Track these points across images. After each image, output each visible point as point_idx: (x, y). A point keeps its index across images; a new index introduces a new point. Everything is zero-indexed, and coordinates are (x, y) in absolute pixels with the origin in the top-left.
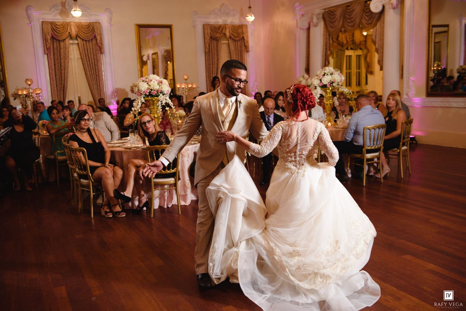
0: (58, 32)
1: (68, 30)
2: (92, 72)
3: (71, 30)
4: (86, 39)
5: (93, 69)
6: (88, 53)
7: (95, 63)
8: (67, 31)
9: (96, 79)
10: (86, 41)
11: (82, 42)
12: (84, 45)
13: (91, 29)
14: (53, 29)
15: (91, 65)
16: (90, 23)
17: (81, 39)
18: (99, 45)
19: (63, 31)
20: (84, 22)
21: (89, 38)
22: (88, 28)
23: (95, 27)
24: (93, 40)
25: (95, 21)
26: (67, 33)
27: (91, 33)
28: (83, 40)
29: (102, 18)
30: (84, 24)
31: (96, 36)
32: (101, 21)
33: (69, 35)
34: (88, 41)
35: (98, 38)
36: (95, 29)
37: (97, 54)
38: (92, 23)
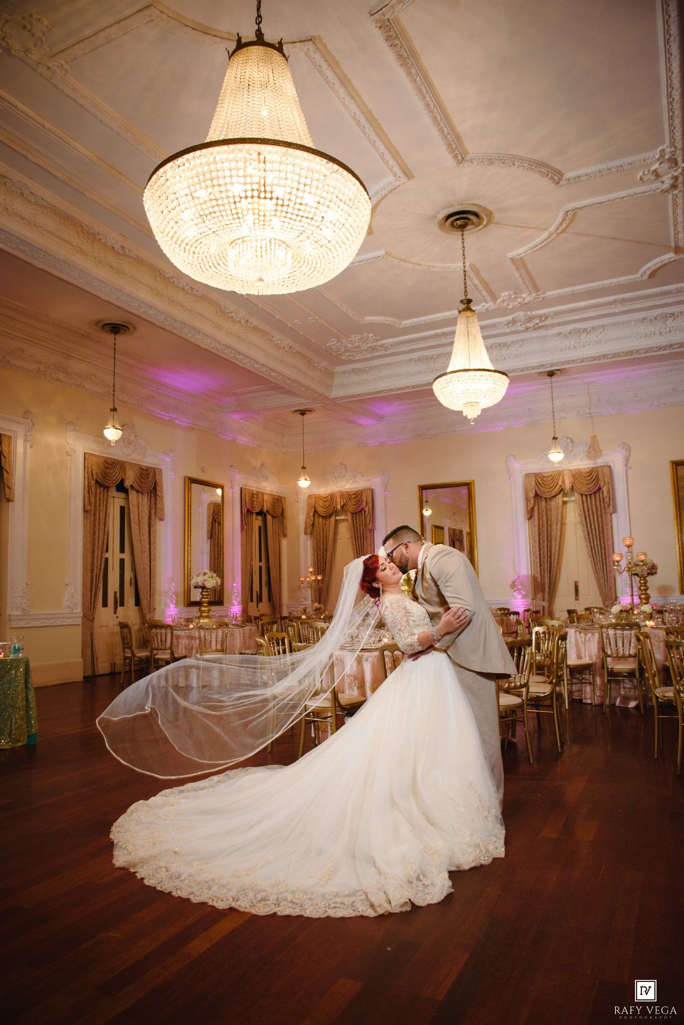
0: (545, 486)
1: (560, 483)
3: (563, 482)
4: (586, 493)
5: (597, 538)
6: (589, 514)
7: (599, 530)
8: (557, 484)
9: (601, 553)
10: (586, 496)
11: (580, 498)
12: (583, 502)
13: (594, 478)
14: (537, 484)
15: (594, 533)
16: (593, 468)
17: (579, 493)
18: (607, 500)
19: (552, 485)
20: (584, 469)
21: (590, 491)
22: (590, 476)
23: (600, 473)
24: (597, 494)
25: (602, 464)
26: (558, 486)
27: (594, 483)
28: (582, 495)
29: (614, 459)
30: (584, 471)
31: (601, 486)
32: (611, 464)
33: (562, 490)
34: (590, 495)
35: (605, 489)
36: (601, 477)
37: (603, 515)
38: (597, 467)
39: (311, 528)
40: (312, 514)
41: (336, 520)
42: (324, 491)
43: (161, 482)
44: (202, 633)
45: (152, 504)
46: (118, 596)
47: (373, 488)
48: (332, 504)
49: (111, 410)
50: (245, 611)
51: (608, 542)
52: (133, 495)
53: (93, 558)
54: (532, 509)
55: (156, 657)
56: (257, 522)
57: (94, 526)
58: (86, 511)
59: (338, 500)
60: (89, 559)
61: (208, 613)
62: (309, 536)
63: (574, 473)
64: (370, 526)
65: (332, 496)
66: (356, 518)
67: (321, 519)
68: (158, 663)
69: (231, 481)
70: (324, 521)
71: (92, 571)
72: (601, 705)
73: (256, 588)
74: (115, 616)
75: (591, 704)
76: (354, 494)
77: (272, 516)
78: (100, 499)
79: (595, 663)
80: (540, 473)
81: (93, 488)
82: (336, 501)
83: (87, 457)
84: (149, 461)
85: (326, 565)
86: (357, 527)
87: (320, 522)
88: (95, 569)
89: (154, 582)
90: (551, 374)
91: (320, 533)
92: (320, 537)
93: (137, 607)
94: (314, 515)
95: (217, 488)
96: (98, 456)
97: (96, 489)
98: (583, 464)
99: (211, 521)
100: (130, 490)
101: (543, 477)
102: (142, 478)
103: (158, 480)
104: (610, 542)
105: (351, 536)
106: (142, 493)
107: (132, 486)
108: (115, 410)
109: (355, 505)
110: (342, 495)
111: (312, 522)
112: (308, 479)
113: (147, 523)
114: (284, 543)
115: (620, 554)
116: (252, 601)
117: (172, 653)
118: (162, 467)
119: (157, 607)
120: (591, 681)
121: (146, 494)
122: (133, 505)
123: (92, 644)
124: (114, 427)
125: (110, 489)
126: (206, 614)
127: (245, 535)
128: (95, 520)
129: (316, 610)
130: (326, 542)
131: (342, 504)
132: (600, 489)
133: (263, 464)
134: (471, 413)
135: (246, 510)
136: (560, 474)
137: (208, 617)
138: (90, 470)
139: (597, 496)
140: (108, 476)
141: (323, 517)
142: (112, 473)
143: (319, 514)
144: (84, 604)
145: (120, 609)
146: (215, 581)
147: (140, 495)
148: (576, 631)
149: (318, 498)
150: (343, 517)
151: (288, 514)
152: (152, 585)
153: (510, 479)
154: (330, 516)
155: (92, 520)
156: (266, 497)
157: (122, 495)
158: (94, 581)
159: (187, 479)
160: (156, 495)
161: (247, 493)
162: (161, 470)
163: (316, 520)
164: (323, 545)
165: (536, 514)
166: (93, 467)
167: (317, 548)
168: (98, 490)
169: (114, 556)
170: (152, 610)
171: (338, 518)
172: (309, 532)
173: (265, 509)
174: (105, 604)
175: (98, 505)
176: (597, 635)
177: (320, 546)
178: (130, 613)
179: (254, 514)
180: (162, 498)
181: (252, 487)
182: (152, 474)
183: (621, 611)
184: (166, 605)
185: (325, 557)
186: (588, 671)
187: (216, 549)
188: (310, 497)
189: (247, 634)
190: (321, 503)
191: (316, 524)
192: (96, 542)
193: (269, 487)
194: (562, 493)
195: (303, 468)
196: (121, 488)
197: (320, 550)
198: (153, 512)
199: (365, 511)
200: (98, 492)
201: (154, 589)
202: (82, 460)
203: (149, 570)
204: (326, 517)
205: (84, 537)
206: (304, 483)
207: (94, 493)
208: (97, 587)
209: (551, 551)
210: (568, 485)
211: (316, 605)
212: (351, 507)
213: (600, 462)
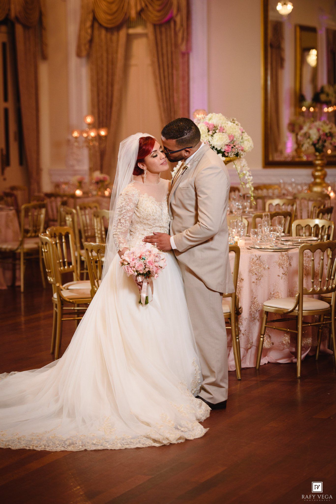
39: (87, 46)
40: (88, 24)
41: (129, 35)
48: (123, 8)
56: (0, 36)
62: (84, 60)
64: (183, 48)
66: (161, 33)
67: (103, 32)
70: (109, 35)
77: (24, 26)
85: (111, 108)
86: (162, 48)
87: (103, 36)
91: (102, 55)
92: (103, 61)
94: (92, 26)
105: (153, 62)
109: (158, 11)
111: (89, 38)
114: (44, 69)
131: (138, 9)
141: (106, 28)
143: (100, 24)
150: (139, 30)
154: (118, 28)
163: (96, 32)
164: (108, 75)
167: (98, 80)
171: (131, 31)
172: (84, 53)
173: (13, 15)
185: (110, 96)
191: (96, 39)
199: (175, 21)
204: (111, 28)
211: (97, 175)
212: (153, 14)
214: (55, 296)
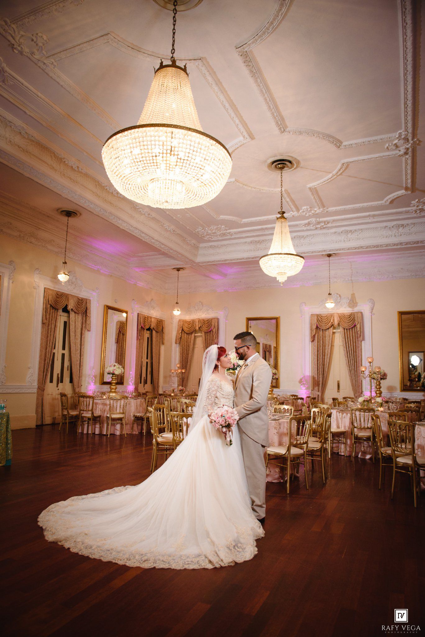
0: (323, 322)
1: (332, 321)
2: (351, 358)
3: (334, 320)
4: (347, 328)
5: (352, 355)
6: (348, 340)
7: (353, 350)
8: (330, 321)
9: (354, 364)
11: (343, 331)
12: (345, 333)
13: (352, 319)
14: (318, 320)
15: (350, 352)
16: (352, 313)
17: (342, 327)
18: (359, 332)
19: (327, 322)
20: (347, 313)
21: (349, 327)
22: (350, 317)
23: (356, 316)
24: (354, 328)
25: (357, 311)
26: (330, 323)
27: (352, 322)
28: (344, 329)
29: (364, 308)
30: (346, 314)
31: (356, 324)
32: (363, 311)
33: (333, 325)
34: (349, 329)
35: (358, 326)
36: (356, 319)
37: (357, 341)
38: (354, 313)
39: (179, 340)
40: (180, 331)
41: (195, 336)
42: (188, 317)
43: (90, 308)
44: (112, 401)
45: (84, 321)
46: (60, 376)
47: (219, 317)
48: (194, 326)
49: (63, 263)
50: (136, 389)
51: (358, 358)
52: (72, 315)
53: (46, 352)
54: (314, 336)
55: (83, 415)
56: (147, 334)
57: (48, 333)
58: (43, 323)
59: (197, 324)
60: (44, 352)
61: (115, 390)
62: (178, 345)
63: (340, 315)
65: (193, 321)
66: (207, 335)
67: (186, 335)
68: (83, 419)
69: (132, 309)
70: (188, 336)
71: (45, 360)
72: (350, 456)
73: (144, 375)
74: (57, 388)
75: (344, 455)
76: (207, 321)
77: (156, 331)
78: (52, 316)
79: (347, 431)
80: (320, 314)
81: (49, 310)
82: (196, 324)
83: (46, 290)
84: (83, 295)
85: (187, 363)
86: (208, 341)
87: (185, 336)
88: (47, 359)
89: (82, 369)
90: (329, 256)
91: (185, 343)
92: (185, 346)
93: (70, 384)
94: (182, 332)
95: (123, 312)
96: (53, 290)
97: (50, 310)
98: (346, 310)
99: (118, 332)
100: (71, 312)
101: (322, 317)
102: (79, 305)
103: (88, 306)
104: (360, 358)
105: (204, 346)
106: (78, 314)
107: (72, 309)
108: (65, 263)
109: (207, 327)
110: (199, 321)
111: (180, 337)
112: (179, 310)
113: (80, 333)
114: (162, 348)
115: (365, 367)
116: (141, 383)
117: (93, 413)
118: (91, 299)
119: (83, 384)
120: (345, 442)
121: (80, 315)
122: (72, 321)
123: (42, 405)
124: (64, 273)
125: (59, 310)
126: (114, 390)
127: (139, 342)
128: (48, 329)
129: (180, 391)
130: (188, 349)
131: (199, 326)
132: (355, 326)
133: (152, 300)
134: (282, 279)
135: (140, 327)
136: (332, 315)
137: (115, 392)
138: (47, 298)
139: (353, 330)
140: (58, 303)
141: (187, 333)
142: (61, 301)
143: (185, 332)
144: (38, 380)
145: (60, 384)
146: (120, 370)
147: (77, 314)
148: (337, 412)
149: (185, 322)
150: (199, 334)
151: (166, 330)
152: (81, 370)
153: (302, 317)
154: (192, 333)
155: (47, 329)
156: (153, 320)
157: (66, 314)
158: (46, 366)
159: (106, 306)
160: (86, 315)
161: (141, 317)
162: (90, 300)
163: (183, 335)
164: (186, 351)
165: (316, 339)
166: (50, 297)
167: (183, 352)
168: (52, 311)
169: (59, 351)
170: (80, 386)
171: (196, 335)
172: (178, 342)
173: (152, 327)
174: (51, 381)
175: (51, 320)
176: (349, 415)
177: (184, 351)
178: (66, 387)
179: (145, 330)
180: (90, 317)
181: (144, 313)
182: (84, 302)
183: (364, 401)
184: (89, 383)
185: (187, 359)
186: (343, 436)
187: (120, 350)
188: (180, 321)
189: (139, 403)
190: (186, 325)
191: (183, 338)
192: (49, 343)
193: (155, 313)
194: (332, 327)
195: (177, 303)
196: (65, 310)
197: (184, 354)
198: (84, 326)
199: (213, 331)
200: (51, 312)
201: (82, 373)
202: (43, 292)
203: (79, 361)
204: (189, 333)
205: (41, 339)
206: (177, 313)
207: (49, 312)
208: (47, 370)
209: (324, 362)
210: (336, 323)
211: (181, 387)
212: (205, 329)
213: (356, 310)
214: (154, 440)
